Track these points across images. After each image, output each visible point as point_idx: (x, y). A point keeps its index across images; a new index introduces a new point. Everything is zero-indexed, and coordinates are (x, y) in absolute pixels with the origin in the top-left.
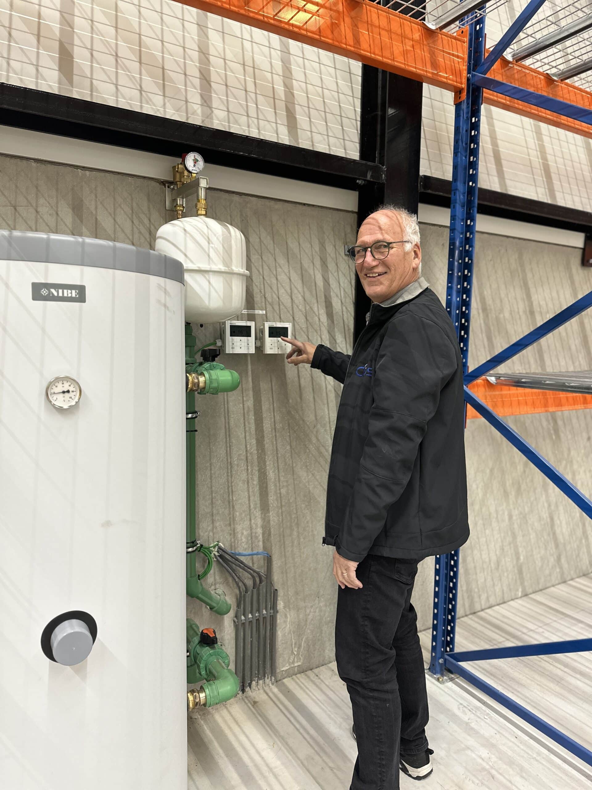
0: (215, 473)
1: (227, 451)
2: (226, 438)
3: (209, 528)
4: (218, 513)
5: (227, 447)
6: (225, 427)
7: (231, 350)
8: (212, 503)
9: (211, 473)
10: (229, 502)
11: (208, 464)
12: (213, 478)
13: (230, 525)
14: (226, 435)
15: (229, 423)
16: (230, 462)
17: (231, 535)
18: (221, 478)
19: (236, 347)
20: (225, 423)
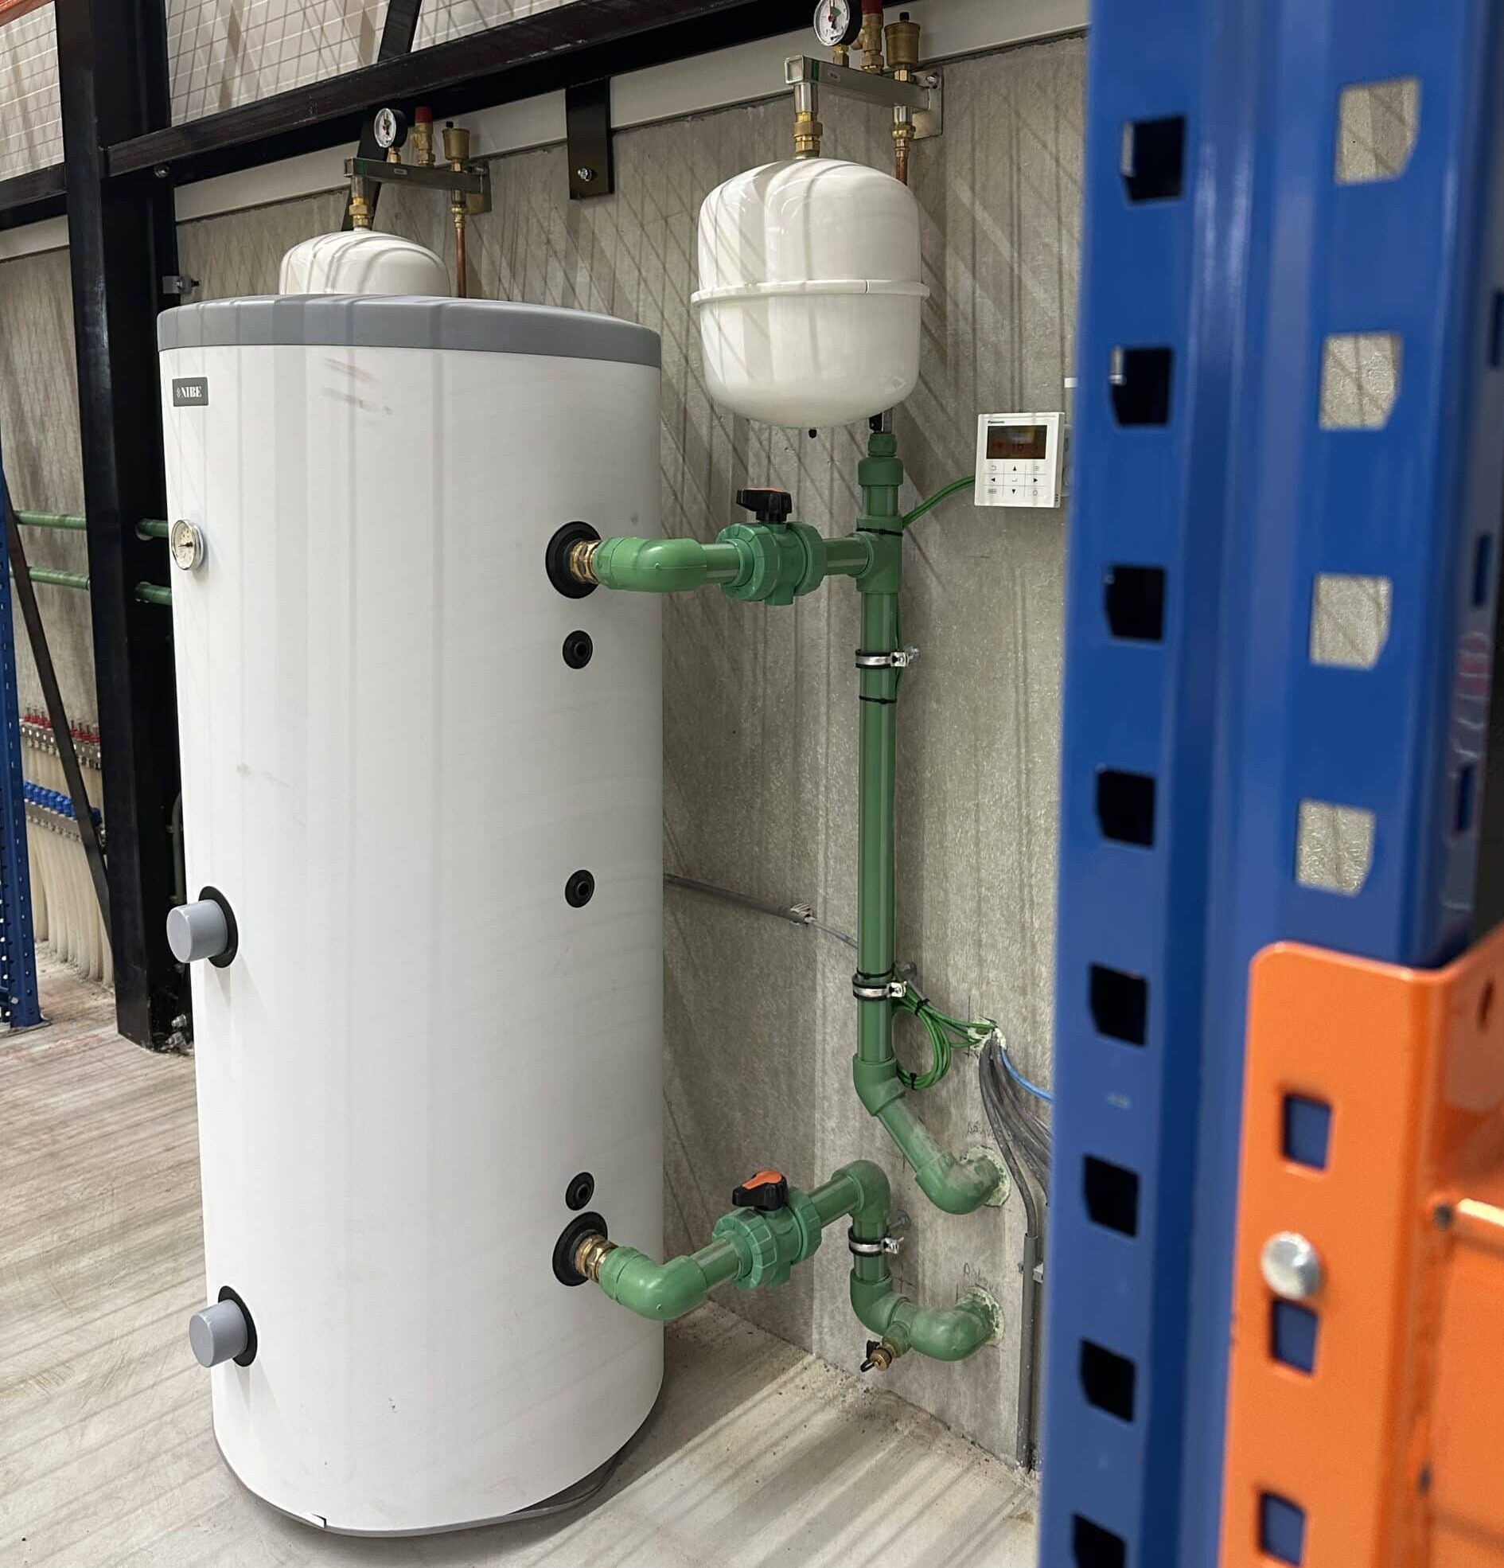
0: (988, 833)
1: (1019, 782)
2: (1018, 745)
3: (973, 976)
4: (994, 946)
5: (1020, 772)
6: (1017, 714)
7: (987, 495)
8: (979, 911)
9: (978, 831)
10: (1023, 928)
11: (970, 805)
12: (982, 846)
13: (1024, 994)
14: (1018, 739)
15: (1026, 704)
16: (1028, 817)
17: (1025, 1020)
18: (1003, 853)
19: (999, 489)
20: (1017, 703)
